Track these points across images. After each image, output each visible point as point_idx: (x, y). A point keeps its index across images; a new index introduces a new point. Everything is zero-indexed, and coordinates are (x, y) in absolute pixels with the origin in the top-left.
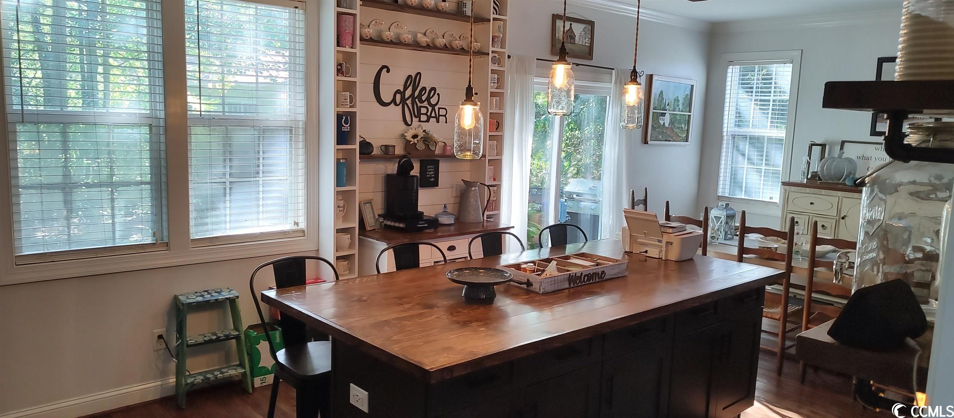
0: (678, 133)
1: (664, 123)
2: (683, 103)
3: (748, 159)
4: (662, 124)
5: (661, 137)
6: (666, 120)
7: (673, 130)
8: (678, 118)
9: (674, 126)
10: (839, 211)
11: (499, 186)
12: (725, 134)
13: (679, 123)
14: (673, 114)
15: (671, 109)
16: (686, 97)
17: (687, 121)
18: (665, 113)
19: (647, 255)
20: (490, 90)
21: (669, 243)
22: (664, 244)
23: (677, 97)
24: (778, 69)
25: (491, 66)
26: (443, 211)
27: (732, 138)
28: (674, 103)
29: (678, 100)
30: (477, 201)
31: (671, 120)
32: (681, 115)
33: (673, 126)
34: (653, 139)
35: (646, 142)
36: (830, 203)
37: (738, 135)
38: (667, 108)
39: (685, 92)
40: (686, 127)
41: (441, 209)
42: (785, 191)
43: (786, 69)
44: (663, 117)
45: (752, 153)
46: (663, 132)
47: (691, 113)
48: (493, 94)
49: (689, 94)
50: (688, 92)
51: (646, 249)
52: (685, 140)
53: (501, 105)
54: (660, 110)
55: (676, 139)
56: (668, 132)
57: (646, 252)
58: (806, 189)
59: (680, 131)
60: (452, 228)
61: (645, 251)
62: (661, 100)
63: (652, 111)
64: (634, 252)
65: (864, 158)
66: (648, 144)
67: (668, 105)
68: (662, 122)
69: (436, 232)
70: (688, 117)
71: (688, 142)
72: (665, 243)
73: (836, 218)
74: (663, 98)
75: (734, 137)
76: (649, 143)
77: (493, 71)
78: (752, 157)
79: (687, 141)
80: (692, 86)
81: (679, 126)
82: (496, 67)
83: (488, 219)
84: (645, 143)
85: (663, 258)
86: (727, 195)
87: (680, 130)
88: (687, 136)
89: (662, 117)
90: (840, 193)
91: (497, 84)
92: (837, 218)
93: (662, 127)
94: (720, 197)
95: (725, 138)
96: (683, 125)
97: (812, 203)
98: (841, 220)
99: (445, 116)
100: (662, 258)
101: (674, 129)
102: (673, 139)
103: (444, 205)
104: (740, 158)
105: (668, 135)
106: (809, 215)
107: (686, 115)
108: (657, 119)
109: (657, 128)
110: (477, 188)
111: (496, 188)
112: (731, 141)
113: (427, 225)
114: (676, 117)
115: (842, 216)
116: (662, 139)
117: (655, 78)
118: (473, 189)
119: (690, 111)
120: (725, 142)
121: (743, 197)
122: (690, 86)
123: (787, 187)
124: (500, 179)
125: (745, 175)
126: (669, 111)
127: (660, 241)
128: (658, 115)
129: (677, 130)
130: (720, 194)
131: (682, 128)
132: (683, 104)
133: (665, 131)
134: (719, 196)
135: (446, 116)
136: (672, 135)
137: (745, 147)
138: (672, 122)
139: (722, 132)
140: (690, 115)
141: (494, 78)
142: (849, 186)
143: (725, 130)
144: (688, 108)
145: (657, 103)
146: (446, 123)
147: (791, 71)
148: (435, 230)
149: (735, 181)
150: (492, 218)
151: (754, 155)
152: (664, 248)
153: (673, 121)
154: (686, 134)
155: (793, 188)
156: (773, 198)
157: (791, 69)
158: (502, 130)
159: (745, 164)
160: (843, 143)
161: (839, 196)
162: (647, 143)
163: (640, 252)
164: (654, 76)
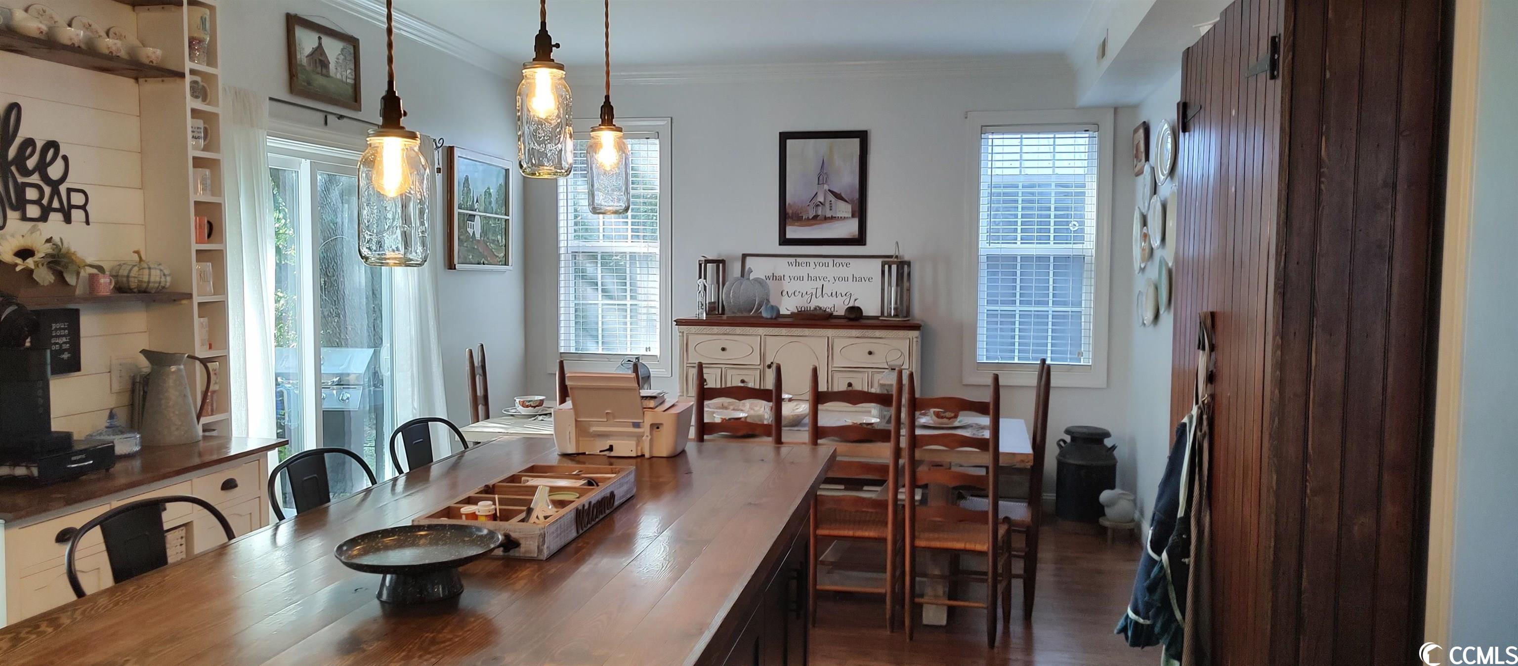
0: (493, 250)
1: (474, 232)
2: (497, 199)
3: (603, 291)
4: (471, 235)
5: (471, 257)
6: (476, 228)
7: (487, 246)
8: (493, 225)
9: (488, 238)
10: (763, 357)
11: (224, 360)
12: (562, 251)
13: (493, 233)
14: (485, 217)
15: (482, 208)
16: (500, 189)
17: (504, 230)
18: (475, 216)
19: (613, 454)
20: (192, 153)
21: (656, 426)
22: (646, 429)
23: (489, 188)
24: (636, 147)
25: (191, 103)
26: (108, 425)
27: (572, 258)
28: (485, 198)
29: (490, 194)
30: (185, 396)
31: (482, 227)
32: (495, 218)
33: (486, 238)
34: (460, 261)
35: (451, 266)
36: (749, 345)
37: (582, 252)
38: (476, 207)
39: (497, 181)
40: (504, 240)
41: (102, 421)
42: (681, 334)
43: (651, 147)
44: (472, 223)
45: (608, 280)
46: (474, 248)
47: (508, 216)
48: (198, 162)
49: (503, 184)
50: (502, 181)
51: (609, 442)
52: (504, 263)
53: (216, 186)
54: (467, 210)
55: (491, 261)
56: (480, 248)
57: (611, 449)
58: (713, 329)
59: (496, 247)
60: (137, 463)
61: (608, 447)
62: (467, 193)
63: (456, 211)
64: (587, 453)
65: (775, 278)
66: (455, 269)
67: (477, 201)
68: (470, 231)
69: (109, 477)
70: (504, 223)
71: (508, 265)
72: (649, 426)
73: (759, 367)
74: (470, 189)
75: (575, 255)
76: (456, 267)
77: (195, 113)
78: (610, 287)
79: (506, 264)
80: (507, 171)
81: (494, 238)
82: (199, 105)
83: (207, 434)
84: (451, 269)
85: (647, 455)
86: (573, 350)
87: (496, 245)
88: (505, 255)
89: (470, 222)
90: (761, 331)
91: (204, 141)
92: (761, 367)
93: (471, 240)
94: (563, 355)
95: (562, 257)
96: (499, 237)
97: (723, 349)
98: (767, 370)
99: (83, 207)
100: (643, 456)
101: (488, 244)
102: (487, 260)
103: (108, 411)
104: (589, 290)
105: (480, 253)
106: (721, 368)
107: (502, 219)
108: (464, 224)
109: (466, 242)
110: (182, 367)
111: (217, 363)
112: (572, 262)
113: (91, 462)
114: (489, 222)
115: (769, 363)
116: (473, 262)
117: (457, 153)
118: (173, 368)
119: (507, 214)
120: (562, 264)
121: (600, 352)
122: (504, 171)
123: (684, 328)
124: (225, 345)
125: (600, 318)
126: (479, 211)
127: (636, 425)
128: (464, 218)
129: (491, 245)
130: (562, 351)
131: (498, 241)
132: (497, 202)
133: (476, 247)
134: (561, 353)
135: (88, 208)
136: (486, 254)
137: (596, 271)
138: (484, 232)
139: (557, 248)
140: (508, 220)
141: (198, 128)
142: (767, 319)
143: (562, 244)
144: (504, 207)
145: (462, 197)
146: (87, 223)
147: (658, 149)
148: (107, 470)
149: (584, 325)
150: (214, 430)
151: (612, 283)
152: (647, 436)
153: (486, 230)
154: (504, 253)
155: (693, 329)
156: (651, 349)
157: (657, 148)
158: (221, 239)
159: (600, 301)
160: (744, 256)
161: (761, 334)
162: (453, 267)
163: (601, 451)
164: (455, 149)
